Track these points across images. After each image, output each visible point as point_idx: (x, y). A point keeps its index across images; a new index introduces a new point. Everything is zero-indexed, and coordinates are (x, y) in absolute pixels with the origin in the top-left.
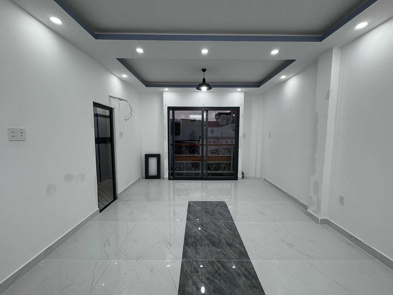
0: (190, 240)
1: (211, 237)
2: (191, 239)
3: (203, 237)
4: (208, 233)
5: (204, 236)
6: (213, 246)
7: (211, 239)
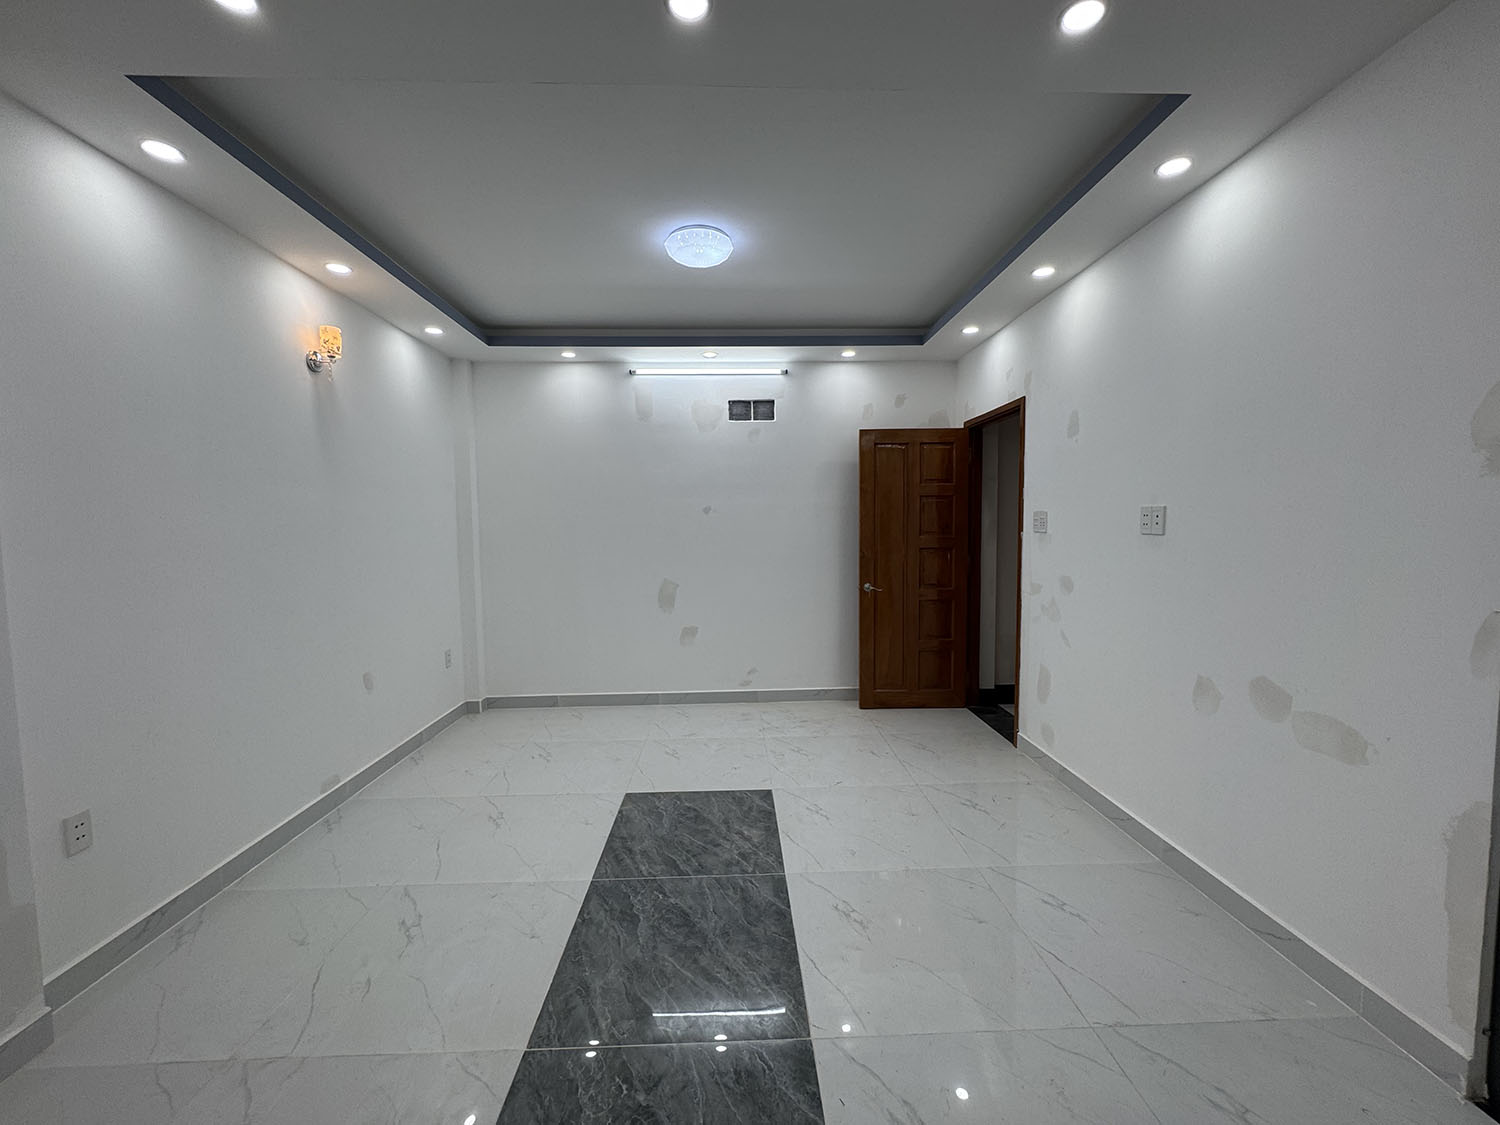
0: (773, 928)
1: (690, 943)
2: (768, 933)
3: (720, 943)
4: (695, 961)
5: (717, 950)
6: (689, 911)
7: (687, 937)
